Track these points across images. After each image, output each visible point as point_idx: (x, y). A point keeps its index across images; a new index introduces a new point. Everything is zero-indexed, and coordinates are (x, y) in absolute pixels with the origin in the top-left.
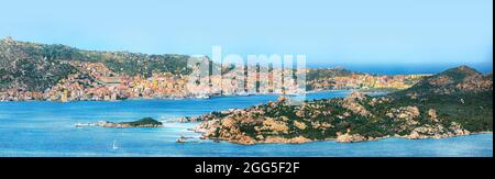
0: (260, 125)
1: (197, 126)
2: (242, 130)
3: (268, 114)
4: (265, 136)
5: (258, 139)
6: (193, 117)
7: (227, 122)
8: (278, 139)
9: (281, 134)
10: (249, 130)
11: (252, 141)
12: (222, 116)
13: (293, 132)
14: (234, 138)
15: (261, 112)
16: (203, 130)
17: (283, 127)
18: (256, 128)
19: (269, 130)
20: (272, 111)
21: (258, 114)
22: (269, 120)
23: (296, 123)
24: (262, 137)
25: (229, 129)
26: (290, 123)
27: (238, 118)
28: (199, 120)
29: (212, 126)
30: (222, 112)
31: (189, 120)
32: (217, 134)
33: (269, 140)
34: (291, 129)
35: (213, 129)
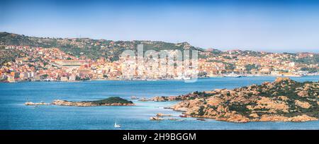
0: (255, 104)
1: (177, 105)
2: (231, 109)
3: (262, 94)
4: (260, 115)
5: (252, 117)
7: (212, 101)
8: (276, 118)
9: (280, 112)
10: (241, 109)
11: (244, 119)
12: (206, 96)
13: (295, 111)
14: (222, 116)
15: (254, 92)
16: (183, 109)
17: (283, 106)
18: (249, 107)
19: (264, 109)
20: (264, 91)
21: (250, 95)
22: (264, 100)
23: (298, 102)
24: (256, 115)
25: (215, 108)
26: (290, 103)
27: (226, 97)
28: (178, 99)
29: (195, 105)
30: (207, 92)
31: (165, 99)
32: (201, 112)
33: (264, 118)
34: (293, 107)
35: (196, 108)
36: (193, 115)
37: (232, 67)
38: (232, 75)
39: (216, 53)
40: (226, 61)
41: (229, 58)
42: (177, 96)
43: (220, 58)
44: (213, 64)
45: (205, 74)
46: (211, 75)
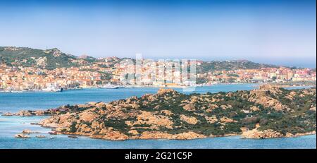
0: (135, 119)
1: (46, 120)
2: (108, 125)
3: (143, 108)
4: (140, 132)
5: (131, 135)
6: (38, 110)
7: (85, 116)
8: (158, 135)
9: (163, 129)
10: (119, 125)
11: (122, 137)
12: (79, 110)
13: (179, 127)
14: (98, 133)
15: (134, 105)
16: (53, 125)
17: (167, 122)
18: (128, 123)
19: (145, 125)
20: (145, 104)
21: (129, 109)
22: (145, 115)
23: (184, 117)
24: (135, 132)
25: (89, 124)
26: (175, 118)
27: (101, 111)
28: (46, 114)
29: (66, 120)
30: (80, 105)
31: (32, 114)
32: (74, 129)
33: (145, 135)
34: (178, 123)
35: (68, 124)
36: (63, 131)
37: (108, 77)
38: (109, 85)
39: (90, 60)
40: (102, 70)
41: (105, 67)
42: (45, 110)
43: (95, 66)
44: (87, 73)
45: (78, 85)
46: (85, 86)
